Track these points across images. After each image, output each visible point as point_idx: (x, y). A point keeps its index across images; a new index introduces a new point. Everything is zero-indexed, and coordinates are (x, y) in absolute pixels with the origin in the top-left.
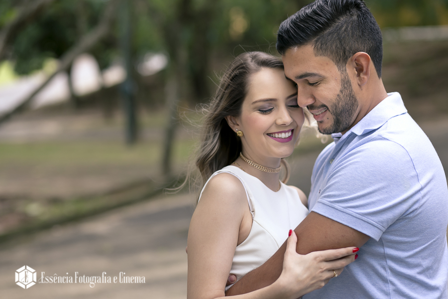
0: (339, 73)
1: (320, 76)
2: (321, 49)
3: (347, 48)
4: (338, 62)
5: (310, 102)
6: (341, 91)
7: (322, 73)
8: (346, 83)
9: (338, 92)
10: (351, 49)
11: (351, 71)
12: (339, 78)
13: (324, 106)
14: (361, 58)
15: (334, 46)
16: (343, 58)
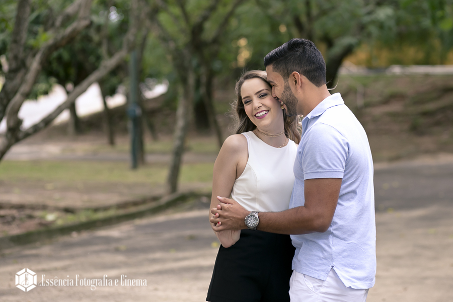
0: (284, 82)
2: (276, 68)
10: (291, 69)
14: (296, 75)
15: (282, 67)
16: (287, 74)
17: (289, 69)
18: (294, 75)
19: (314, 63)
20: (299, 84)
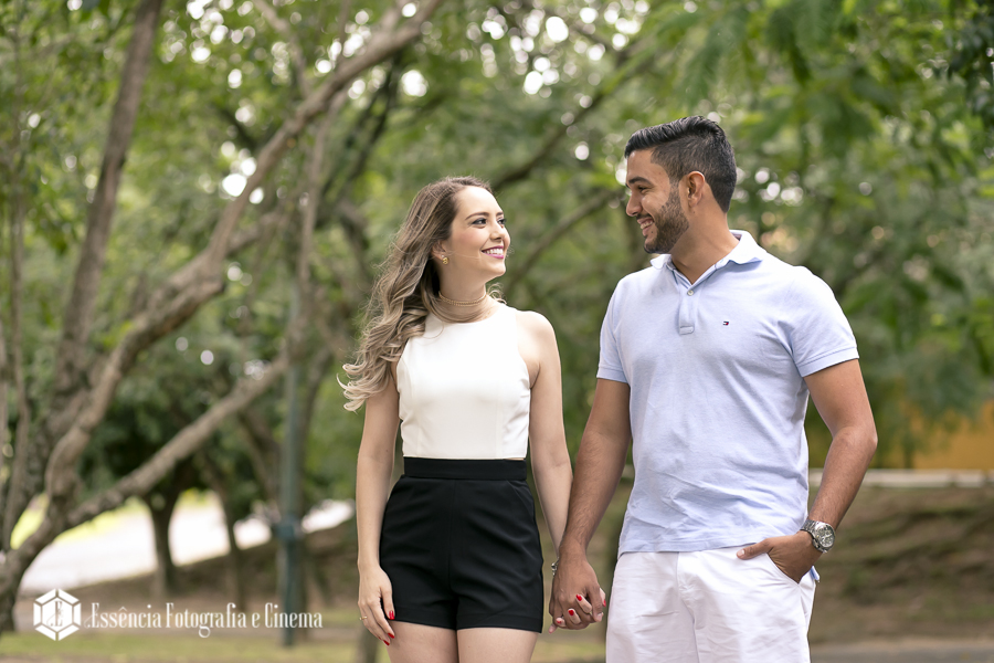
0: (669, 185)
1: (649, 183)
2: (658, 158)
3: (685, 164)
4: (671, 175)
5: (636, 209)
6: (667, 204)
7: (652, 181)
8: (674, 198)
9: (664, 204)
10: (689, 166)
11: (682, 189)
12: (668, 191)
13: (649, 215)
14: (695, 178)
15: (672, 158)
16: (678, 174)
18: (691, 177)
20: (698, 196)
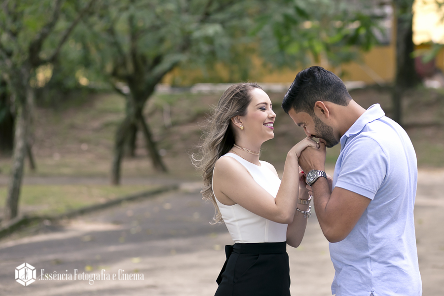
2: (297, 109)
8: (317, 121)
14: (320, 105)
15: (302, 104)
16: (310, 108)
17: (310, 102)
18: (317, 106)
19: (330, 85)
20: (326, 111)
